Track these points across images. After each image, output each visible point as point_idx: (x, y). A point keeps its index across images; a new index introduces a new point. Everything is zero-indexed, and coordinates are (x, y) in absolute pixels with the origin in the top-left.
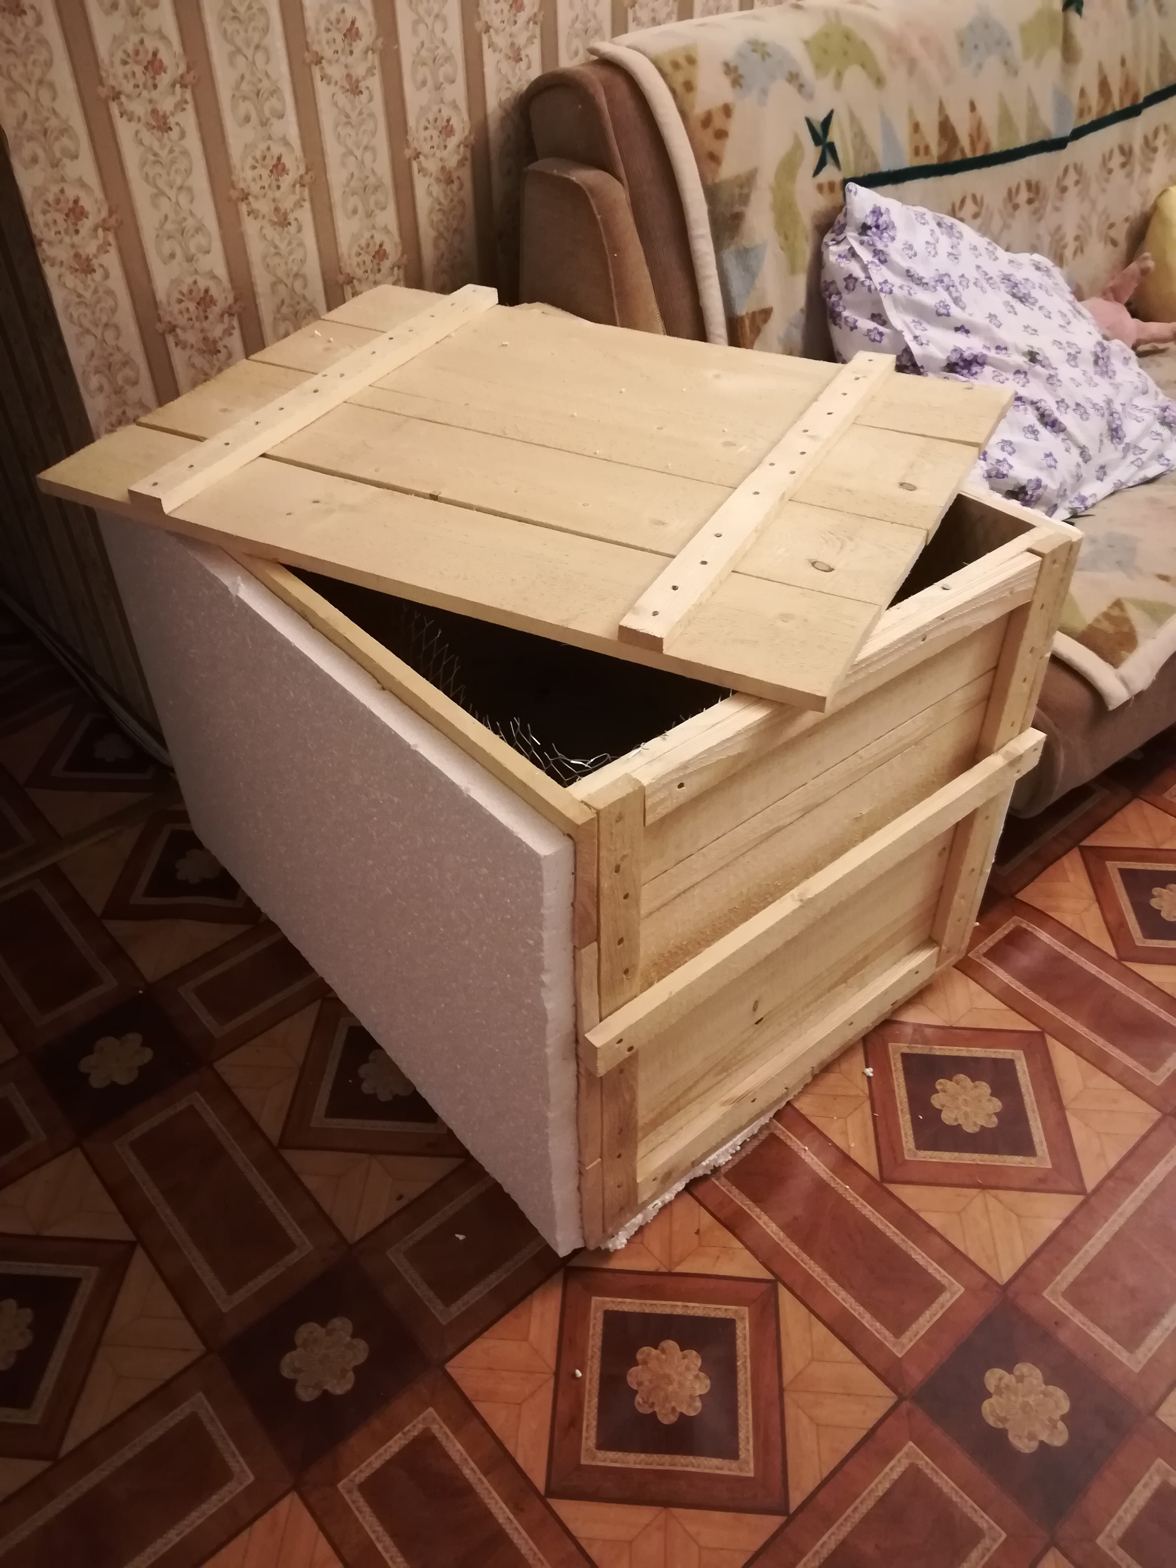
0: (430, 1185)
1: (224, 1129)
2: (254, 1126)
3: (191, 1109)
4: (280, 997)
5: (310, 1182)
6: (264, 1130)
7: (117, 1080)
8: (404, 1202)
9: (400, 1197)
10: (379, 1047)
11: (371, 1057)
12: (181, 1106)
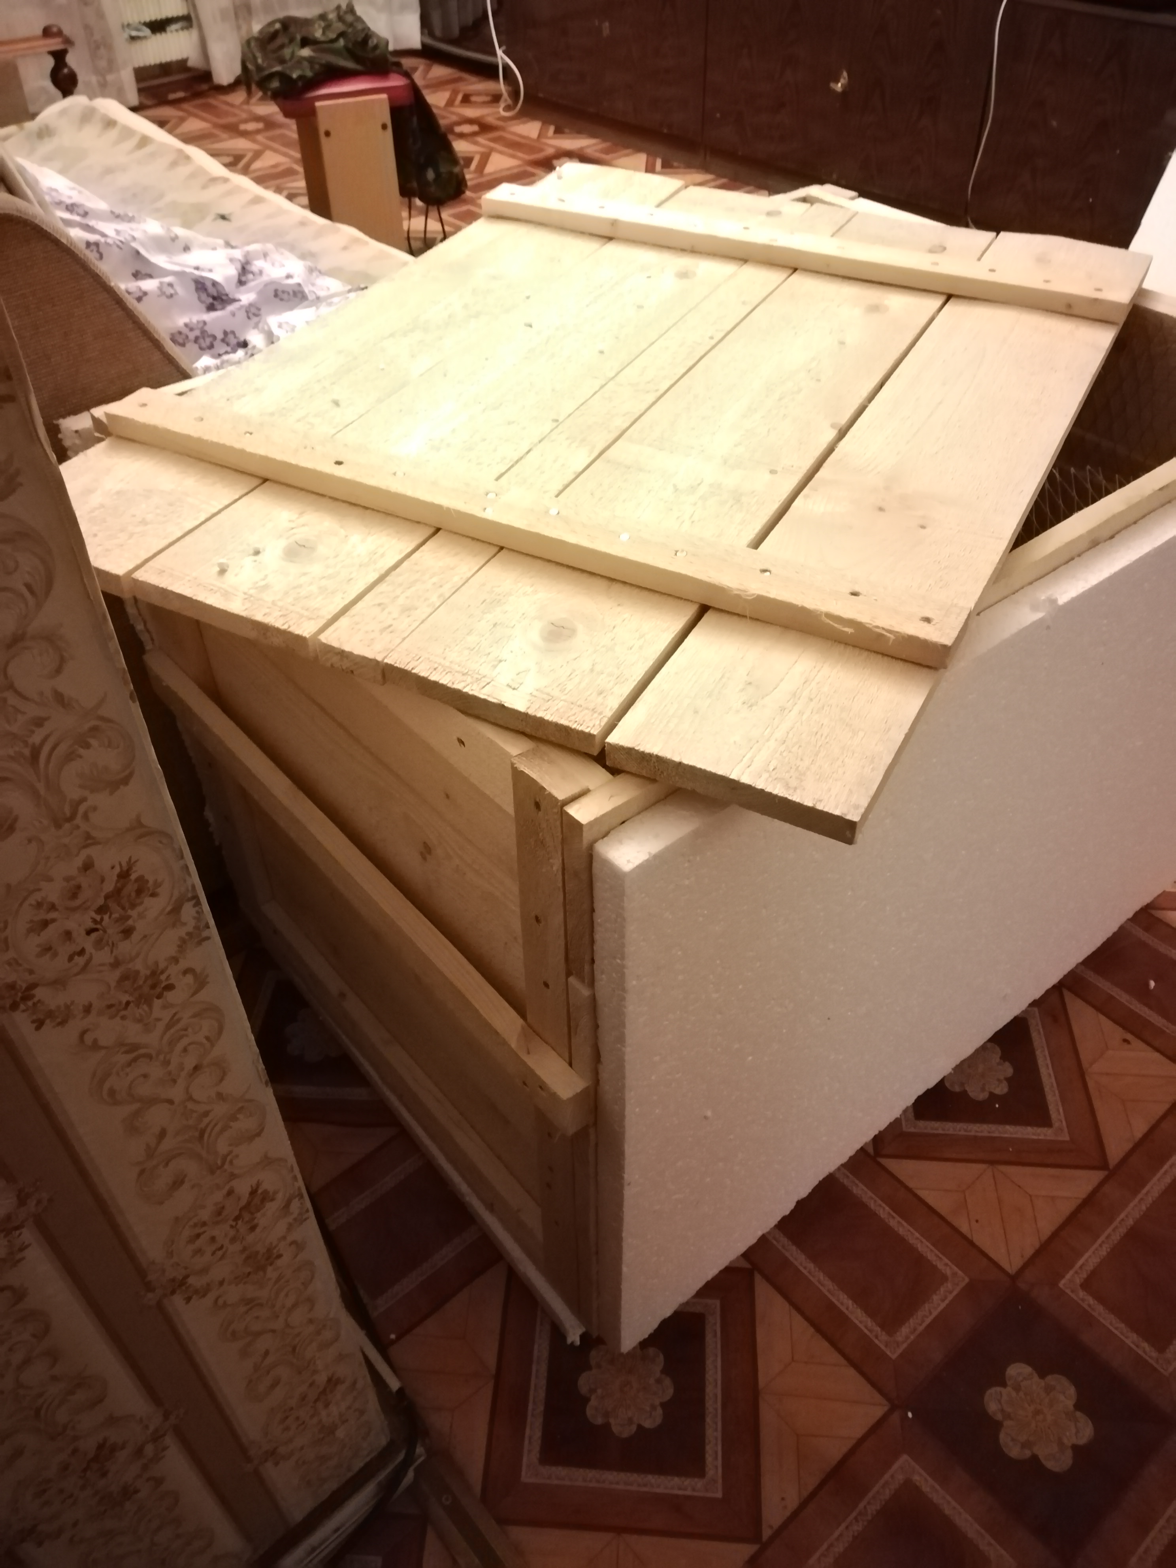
0: (1102, 1018)
1: (1102, 1238)
2: (1088, 1201)
3: (1086, 1285)
4: (884, 1211)
5: (1140, 1128)
6: (1090, 1188)
7: (1070, 1403)
8: (1129, 1037)
9: (1126, 1041)
10: (942, 1082)
11: (957, 1089)
12: (1087, 1301)
